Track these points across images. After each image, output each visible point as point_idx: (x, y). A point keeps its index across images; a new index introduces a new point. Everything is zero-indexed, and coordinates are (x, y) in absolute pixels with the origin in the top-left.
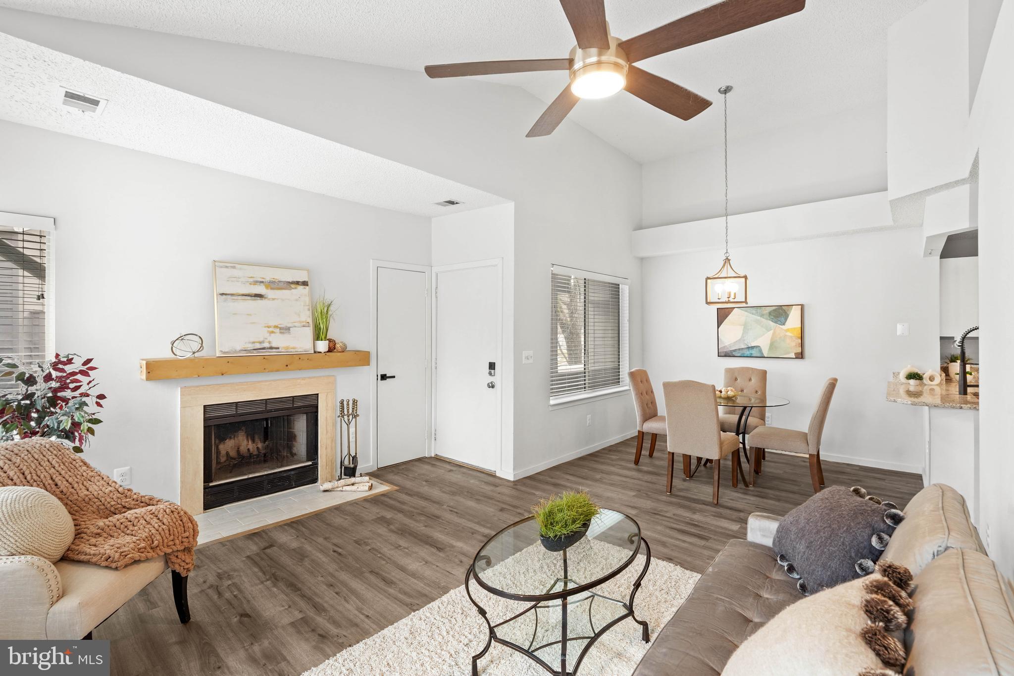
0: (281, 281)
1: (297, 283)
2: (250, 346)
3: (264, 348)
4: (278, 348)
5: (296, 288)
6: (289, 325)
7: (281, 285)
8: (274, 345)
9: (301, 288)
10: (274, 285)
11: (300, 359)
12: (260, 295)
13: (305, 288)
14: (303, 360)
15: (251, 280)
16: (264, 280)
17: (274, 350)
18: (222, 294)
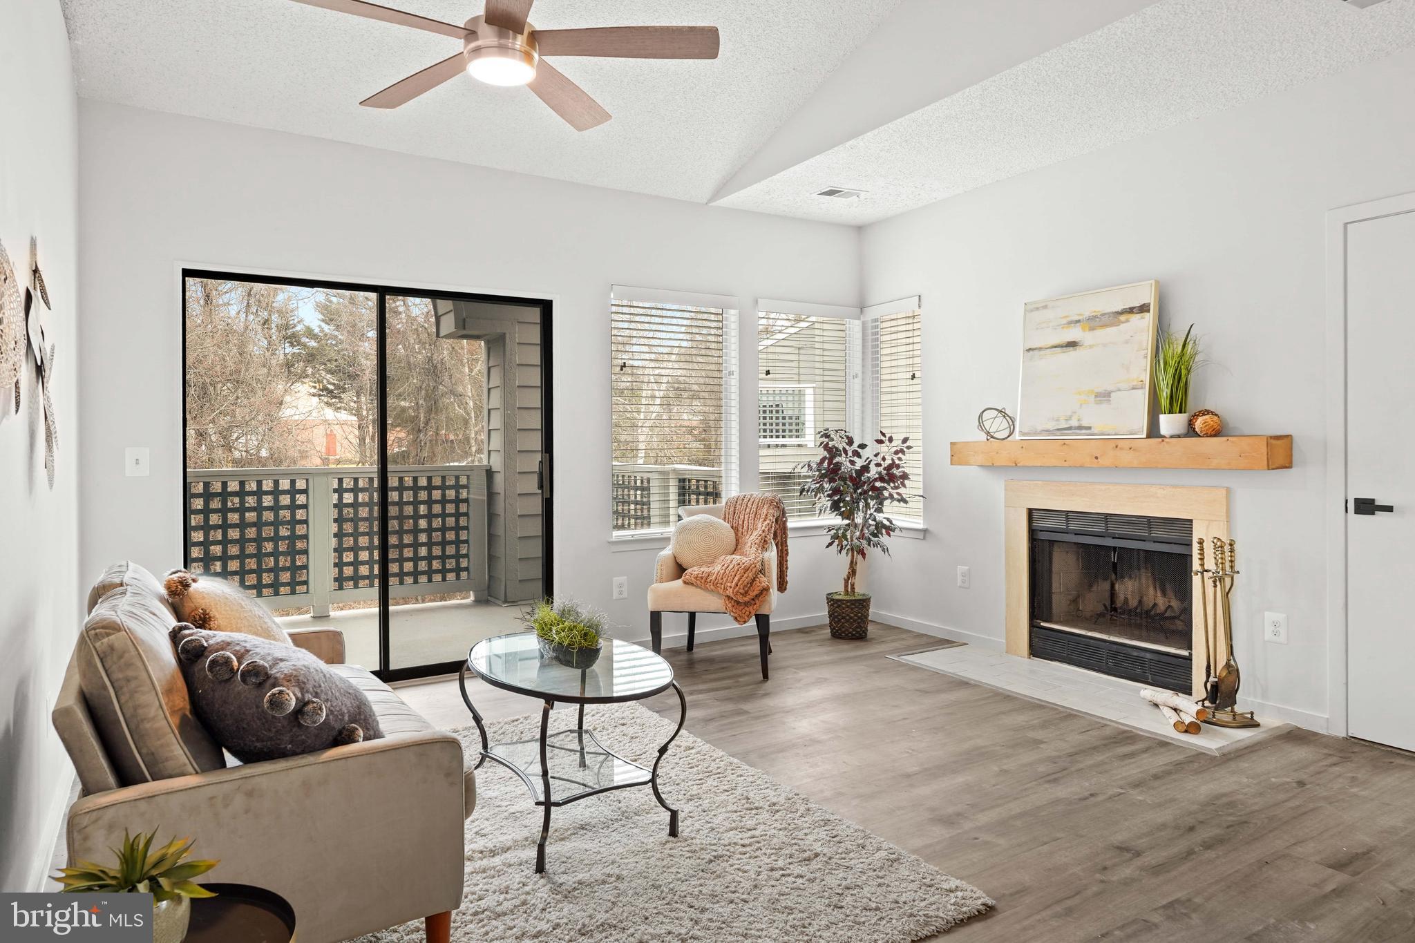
0: (1105, 314)
1: (1131, 311)
2: (1051, 426)
3: (1070, 428)
4: (1089, 428)
5: (1127, 321)
6: (1109, 389)
7: (1105, 319)
8: (1085, 424)
9: (1135, 318)
10: (1095, 322)
11: (1117, 447)
12: (1074, 342)
13: (1142, 318)
14: (1121, 449)
15: (1064, 321)
16: (1080, 318)
17: (1084, 431)
18: (1029, 350)
